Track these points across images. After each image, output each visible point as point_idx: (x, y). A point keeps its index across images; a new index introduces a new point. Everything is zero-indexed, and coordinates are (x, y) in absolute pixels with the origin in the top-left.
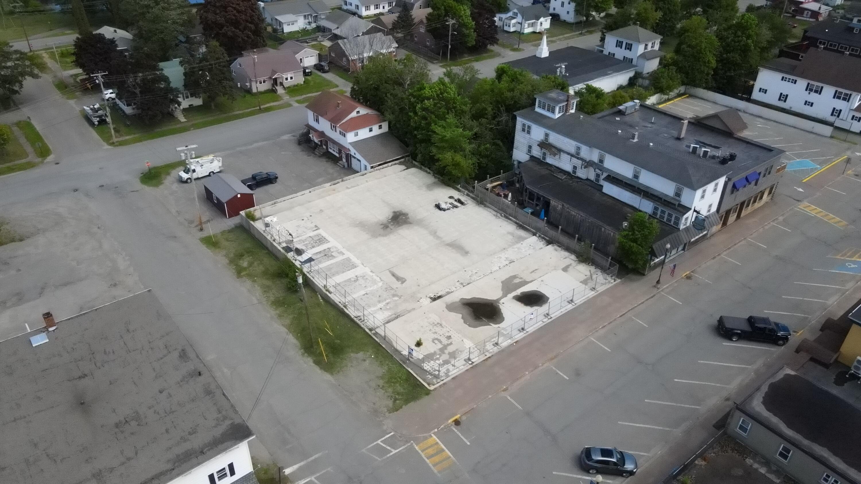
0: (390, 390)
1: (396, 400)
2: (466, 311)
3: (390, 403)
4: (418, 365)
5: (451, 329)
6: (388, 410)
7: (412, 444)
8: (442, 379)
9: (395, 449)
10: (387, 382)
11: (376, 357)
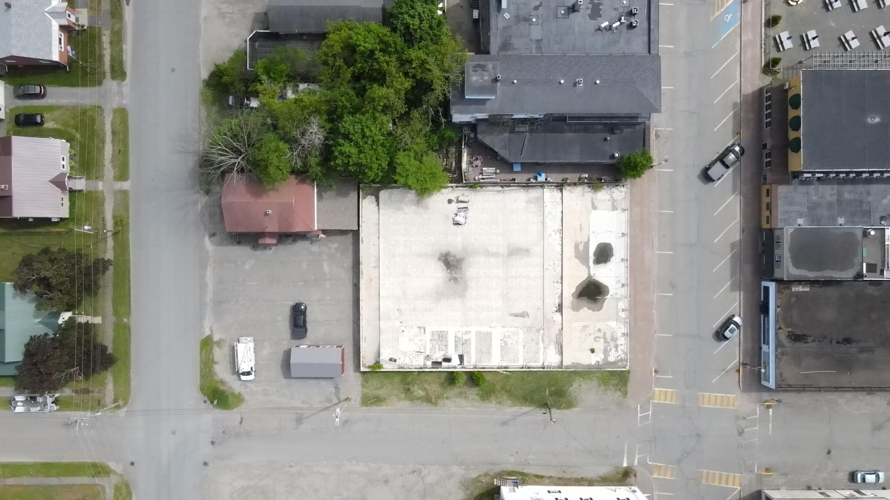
0: (611, 387)
1: (620, 390)
2: (584, 301)
3: (619, 393)
4: (608, 364)
5: (594, 323)
6: (623, 398)
7: (652, 402)
8: (626, 358)
9: (649, 411)
10: (605, 385)
11: (583, 378)
